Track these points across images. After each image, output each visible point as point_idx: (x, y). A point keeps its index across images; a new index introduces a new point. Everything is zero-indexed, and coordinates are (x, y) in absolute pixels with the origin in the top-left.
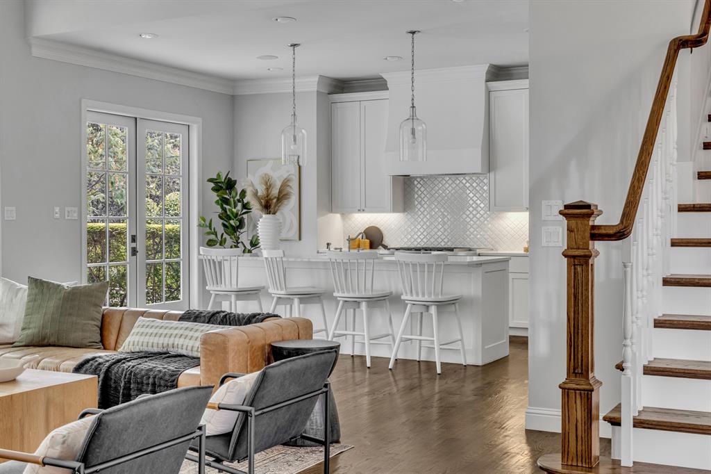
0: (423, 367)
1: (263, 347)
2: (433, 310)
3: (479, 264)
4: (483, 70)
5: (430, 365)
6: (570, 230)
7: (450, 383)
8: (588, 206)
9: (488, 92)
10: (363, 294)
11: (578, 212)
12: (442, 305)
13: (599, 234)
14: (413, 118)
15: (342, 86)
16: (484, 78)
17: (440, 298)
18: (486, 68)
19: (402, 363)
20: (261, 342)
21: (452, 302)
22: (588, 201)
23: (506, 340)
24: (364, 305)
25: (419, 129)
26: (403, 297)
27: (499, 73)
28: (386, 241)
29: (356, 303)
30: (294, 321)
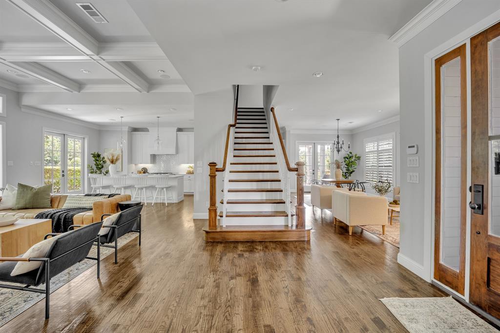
0: (161, 204)
1: (115, 204)
2: (165, 189)
3: (177, 177)
4: (176, 129)
5: (163, 204)
6: (211, 169)
7: (170, 208)
8: (215, 163)
9: (177, 134)
10: (144, 186)
11: (213, 165)
12: (167, 188)
13: (218, 170)
14: (158, 139)
15: (135, 130)
16: (176, 130)
17: (167, 186)
18: (176, 128)
19: (156, 204)
20: (115, 203)
21: (170, 187)
22: (215, 162)
23: (183, 196)
24: (144, 189)
25: (160, 142)
26: (156, 186)
27: (180, 130)
28: (148, 172)
29: (142, 189)
30: (126, 195)
